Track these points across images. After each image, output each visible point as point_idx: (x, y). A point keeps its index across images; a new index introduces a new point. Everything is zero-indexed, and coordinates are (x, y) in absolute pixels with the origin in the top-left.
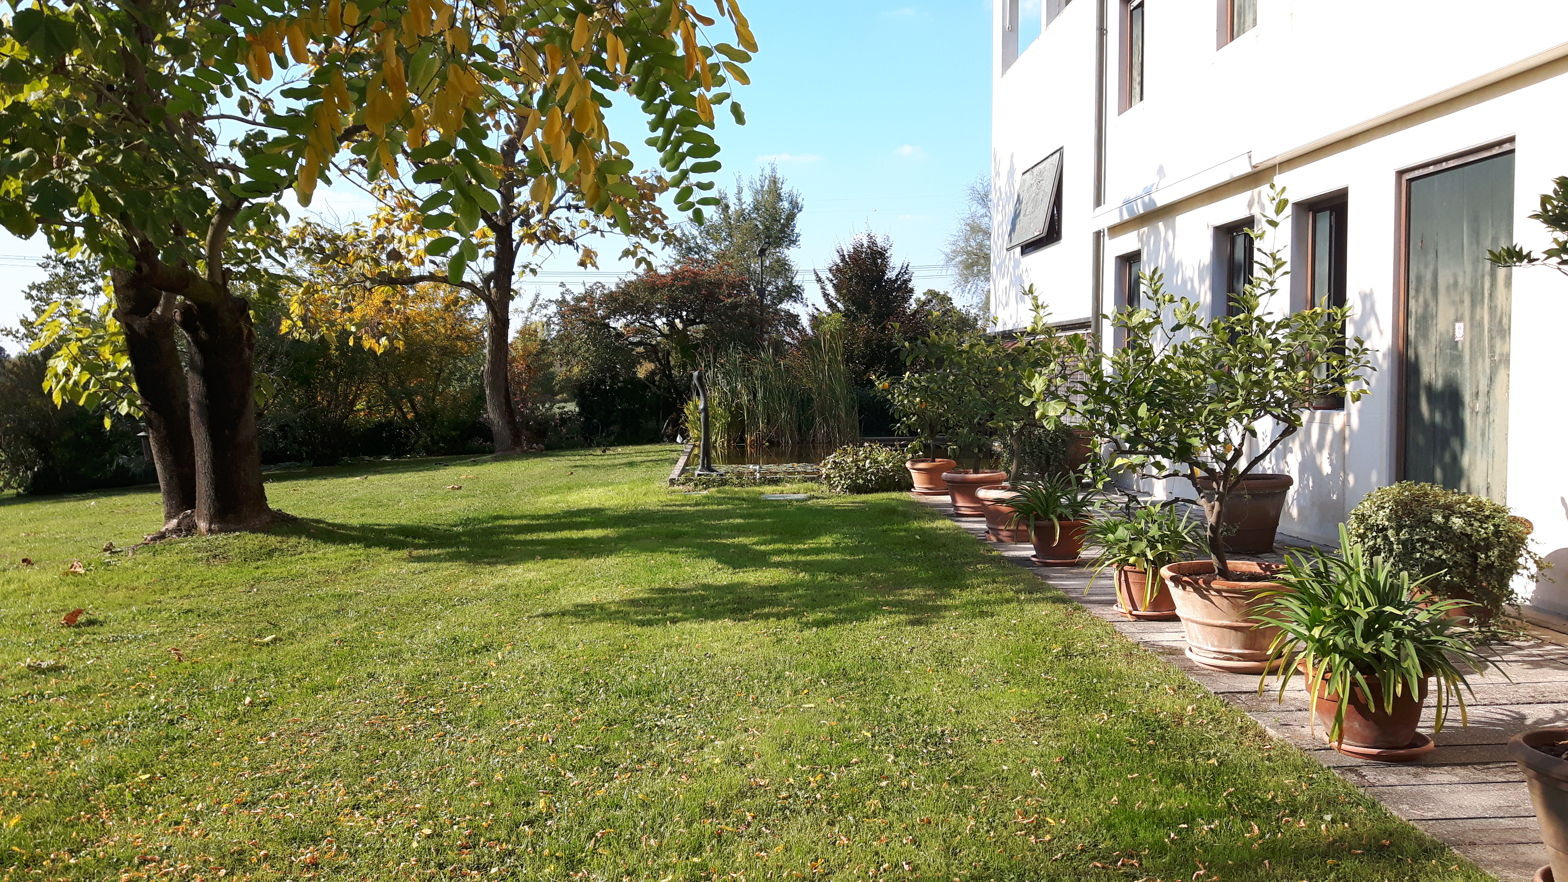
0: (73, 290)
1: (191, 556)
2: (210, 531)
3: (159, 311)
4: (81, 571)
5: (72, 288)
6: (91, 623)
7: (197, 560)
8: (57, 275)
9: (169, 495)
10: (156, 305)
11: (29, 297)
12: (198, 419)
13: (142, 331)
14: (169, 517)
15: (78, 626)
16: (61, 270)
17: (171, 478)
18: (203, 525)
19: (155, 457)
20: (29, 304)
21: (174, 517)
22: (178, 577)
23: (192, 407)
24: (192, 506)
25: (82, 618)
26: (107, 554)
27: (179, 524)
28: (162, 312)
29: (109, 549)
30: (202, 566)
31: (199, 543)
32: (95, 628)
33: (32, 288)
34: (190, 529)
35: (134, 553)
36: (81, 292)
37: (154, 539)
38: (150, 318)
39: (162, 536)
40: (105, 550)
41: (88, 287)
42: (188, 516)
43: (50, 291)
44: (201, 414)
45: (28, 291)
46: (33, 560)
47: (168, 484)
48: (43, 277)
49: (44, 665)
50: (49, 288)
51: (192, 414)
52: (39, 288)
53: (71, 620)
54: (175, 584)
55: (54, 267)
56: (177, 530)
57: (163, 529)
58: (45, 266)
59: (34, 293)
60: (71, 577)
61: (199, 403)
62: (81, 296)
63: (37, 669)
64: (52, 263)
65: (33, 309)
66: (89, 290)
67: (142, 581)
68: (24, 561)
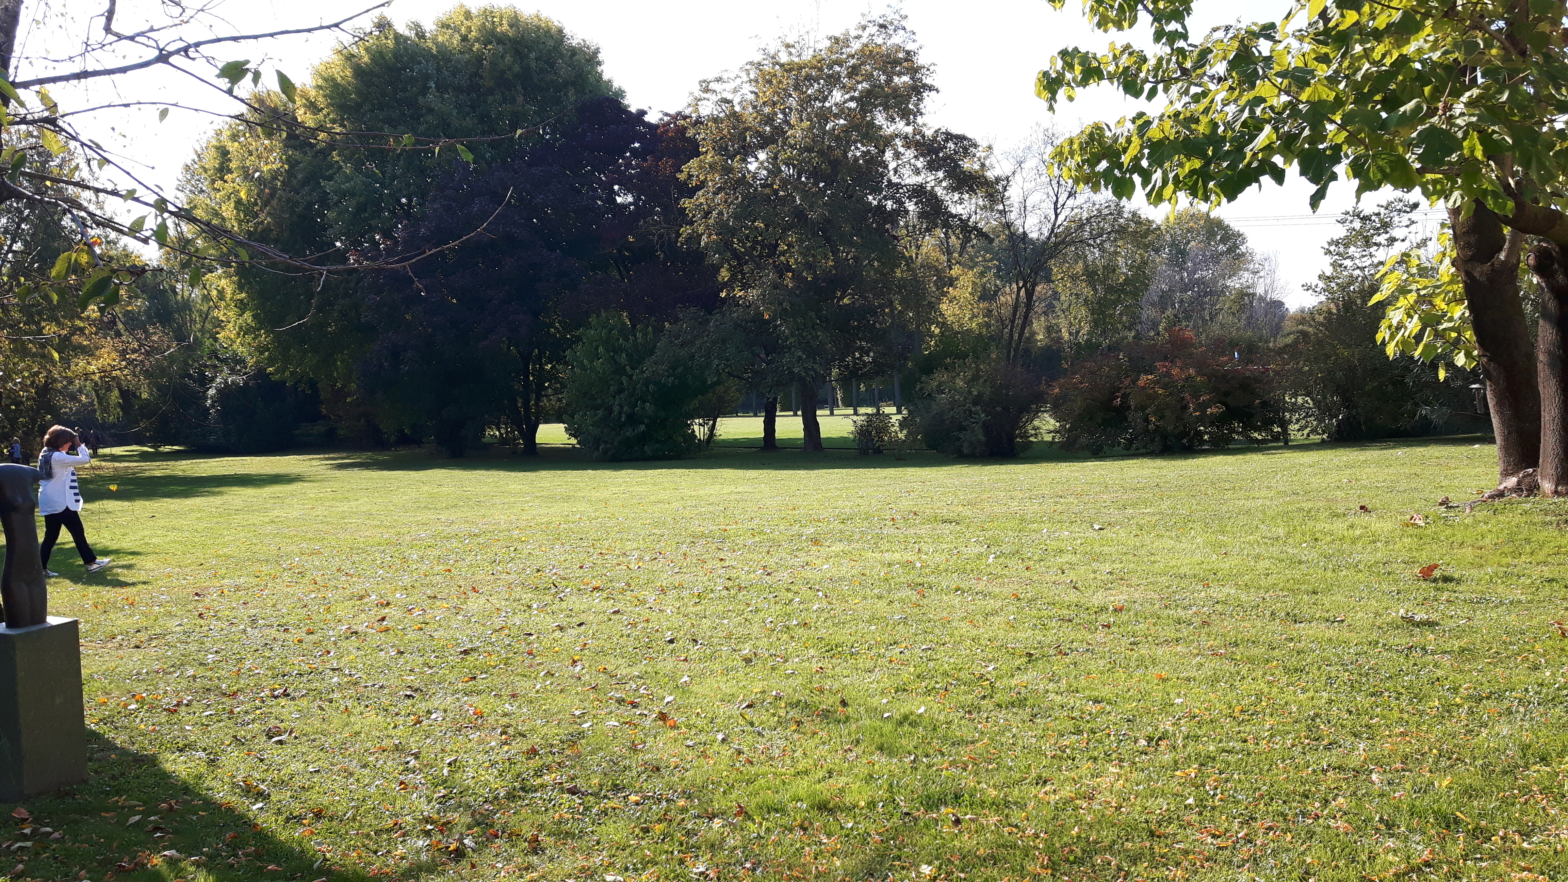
0: (1368, 243)
1: (1537, 519)
2: (1556, 493)
3: (1502, 256)
4: (1421, 523)
5: (1367, 242)
6: (1447, 579)
7: (1545, 524)
8: (1354, 229)
9: (1507, 450)
10: (1500, 249)
11: (1328, 252)
12: (1548, 372)
13: (1483, 279)
14: (1506, 474)
15: (1435, 580)
16: (1357, 224)
17: (1509, 433)
18: (1547, 486)
19: (1492, 411)
20: (1328, 259)
21: (1512, 474)
22: (1528, 541)
23: (1541, 357)
24: (1534, 463)
25: (1437, 573)
26: (1443, 508)
27: (1519, 483)
28: (1507, 257)
29: (1445, 503)
30: (1552, 531)
31: (1545, 506)
32: (1451, 586)
33: (1330, 244)
34: (1533, 489)
35: (1472, 509)
36: (1376, 244)
37: (1492, 497)
38: (1493, 265)
39: (1501, 494)
40: (1441, 504)
41: (1382, 239)
42: (1530, 475)
43: (1346, 246)
44: (1551, 365)
45: (1327, 246)
46: (1369, 507)
47: (1506, 439)
48: (1340, 232)
49: (1417, 618)
50: (1346, 242)
51: (1540, 366)
52: (1337, 243)
53: (1427, 573)
54: (1528, 549)
55: (1351, 222)
56: (1518, 489)
57: (1501, 487)
58: (1342, 222)
59: (1332, 248)
60: (1411, 530)
61: (1549, 353)
62: (1375, 248)
63: (1410, 621)
64: (1350, 218)
65: (1332, 264)
66: (1384, 242)
67: (1487, 541)
68: (1362, 508)
